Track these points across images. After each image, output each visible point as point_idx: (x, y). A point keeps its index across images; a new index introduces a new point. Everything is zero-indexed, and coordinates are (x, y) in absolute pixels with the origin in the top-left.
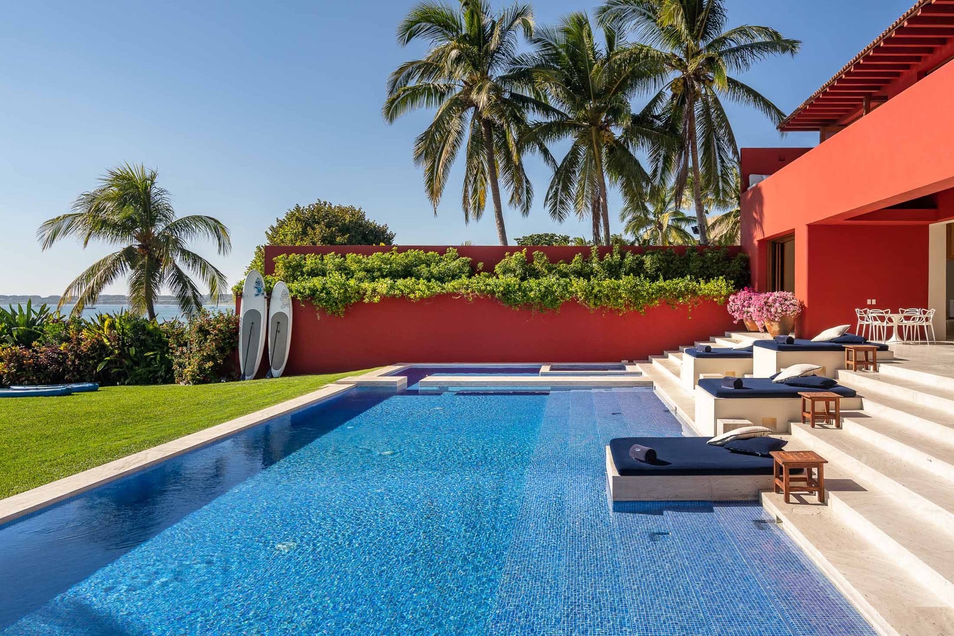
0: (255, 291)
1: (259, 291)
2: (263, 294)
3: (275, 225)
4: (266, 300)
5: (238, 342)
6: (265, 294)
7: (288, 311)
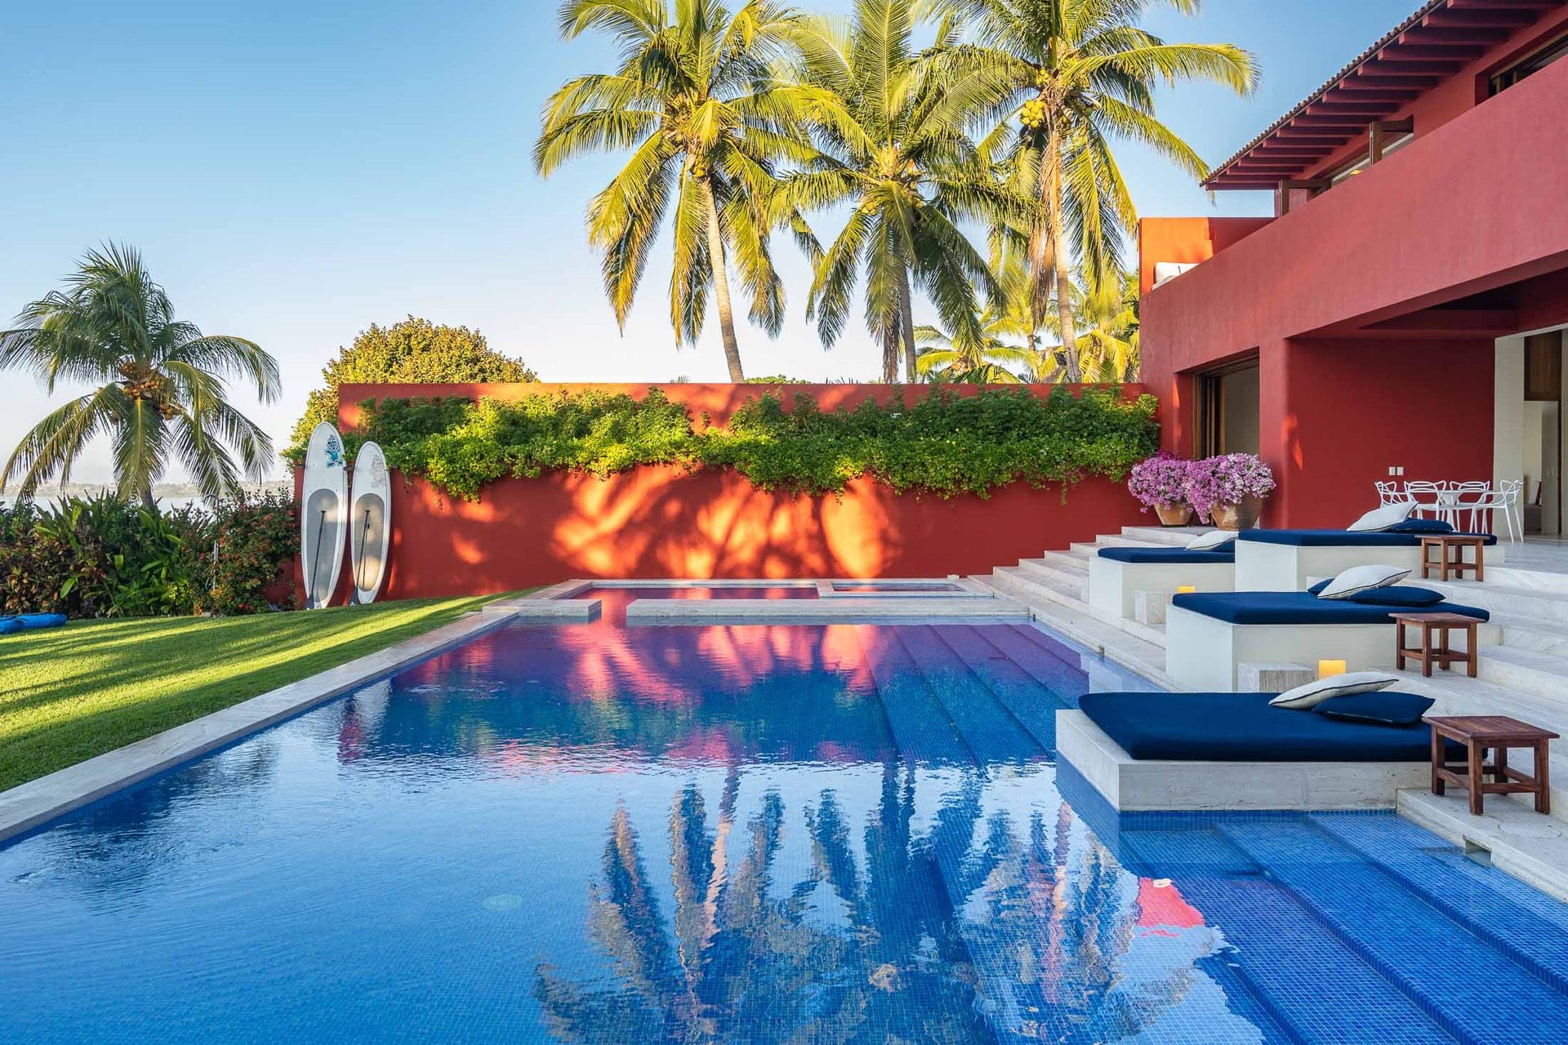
0: (327, 458)
1: (334, 458)
2: (341, 463)
3: (338, 359)
4: (345, 472)
5: (299, 545)
6: (345, 464)
7: (384, 493)
